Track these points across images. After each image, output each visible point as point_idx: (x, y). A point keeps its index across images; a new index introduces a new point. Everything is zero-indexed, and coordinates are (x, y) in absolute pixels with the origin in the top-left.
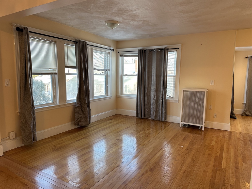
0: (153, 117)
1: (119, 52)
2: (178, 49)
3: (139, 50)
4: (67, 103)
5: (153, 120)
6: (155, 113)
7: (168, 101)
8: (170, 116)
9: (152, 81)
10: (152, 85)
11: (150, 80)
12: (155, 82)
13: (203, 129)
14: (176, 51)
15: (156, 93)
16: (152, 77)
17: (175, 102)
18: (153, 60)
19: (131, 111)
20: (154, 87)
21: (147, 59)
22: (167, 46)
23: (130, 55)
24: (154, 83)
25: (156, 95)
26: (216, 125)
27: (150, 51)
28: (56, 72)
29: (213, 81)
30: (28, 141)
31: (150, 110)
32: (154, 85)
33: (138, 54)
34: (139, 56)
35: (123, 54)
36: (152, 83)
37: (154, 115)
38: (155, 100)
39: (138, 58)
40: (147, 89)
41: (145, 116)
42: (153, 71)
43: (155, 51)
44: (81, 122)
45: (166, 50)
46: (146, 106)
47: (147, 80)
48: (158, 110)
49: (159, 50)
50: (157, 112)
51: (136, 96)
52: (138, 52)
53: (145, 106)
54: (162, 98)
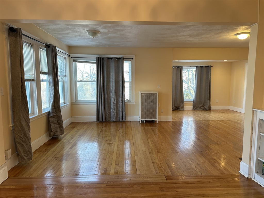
0: (113, 119)
1: (72, 58)
2: (132, 59)
3: (97, 57)
4: (43, 113)
5: (114, 122)
6: (115, 115)
7: (126, 104)
8: (129, 116)
9: (111, 87)
10: (111, 90)
11: (109, 86)
12: (115, 88)
13: (157, 122)
14: (131, 61)
15: (115, 97)
16: (111, 83)
17: (132, 104)
18: (111, 67)
19: (89, 116)
20: (114, 92)
21: (105, 66)
22: (123, 56)
23: (85, 61)
24: (113, 88)
25: (115, 99)
26: (163, 118)
27: (108, 59)
28: (34, 78)
29: (160, 85)
30: (27, 158)
31: (110, 113)
32: (114, 90)
33: (96, 61)
34: (97, 63)
35: (77, 60)
36: (111, 88)
37: (114, 117)
38: (115, 103)
39: (96, 64)
40: (107, 94)
41: (106, 119)
42: (111, 77)
43: (112, 59)
44: (57, 132)
45: (123, 59)
46: (107, 110)
47: (106, 85)
48: (118, 112)
49: (116, 59)
50: (117, 114)
51: (96, 102)
52: (96, 59)
53: (105, 110)
54: (122, 101)
